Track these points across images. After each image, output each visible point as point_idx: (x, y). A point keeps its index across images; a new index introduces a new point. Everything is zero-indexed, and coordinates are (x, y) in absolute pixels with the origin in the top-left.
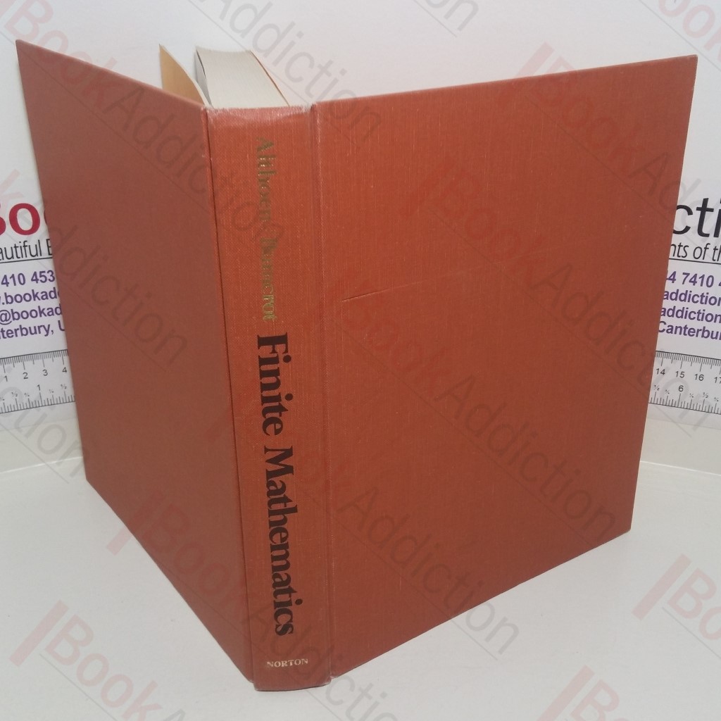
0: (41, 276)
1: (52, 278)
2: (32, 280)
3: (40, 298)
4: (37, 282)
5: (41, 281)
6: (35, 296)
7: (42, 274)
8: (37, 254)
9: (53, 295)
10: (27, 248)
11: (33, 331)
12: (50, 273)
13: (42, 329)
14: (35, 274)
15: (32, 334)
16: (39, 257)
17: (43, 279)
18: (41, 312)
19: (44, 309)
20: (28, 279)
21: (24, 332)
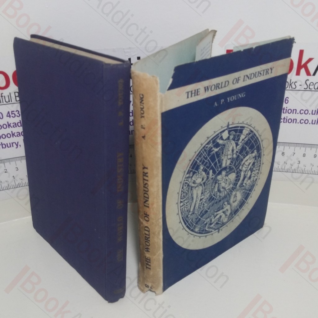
0: (12, 114)
1: (18, 115)
2: (7, 116)
3: (12, 126)
4: (10, 117)
5: (12, 117)
6: (9, 125)
7: (13, 113)
8: (9, 101)
9: (19, 124)
10: (3, 97)
11: (9, 146)
12: (17, 112)
13: (14, 144)
14: (9, 113)
15: (8, 147)
16: (11, 102)
17: (13, 115)
18: (13, 135)
19: (14, 133)
20: (5, 115)
21: (4, 146)
